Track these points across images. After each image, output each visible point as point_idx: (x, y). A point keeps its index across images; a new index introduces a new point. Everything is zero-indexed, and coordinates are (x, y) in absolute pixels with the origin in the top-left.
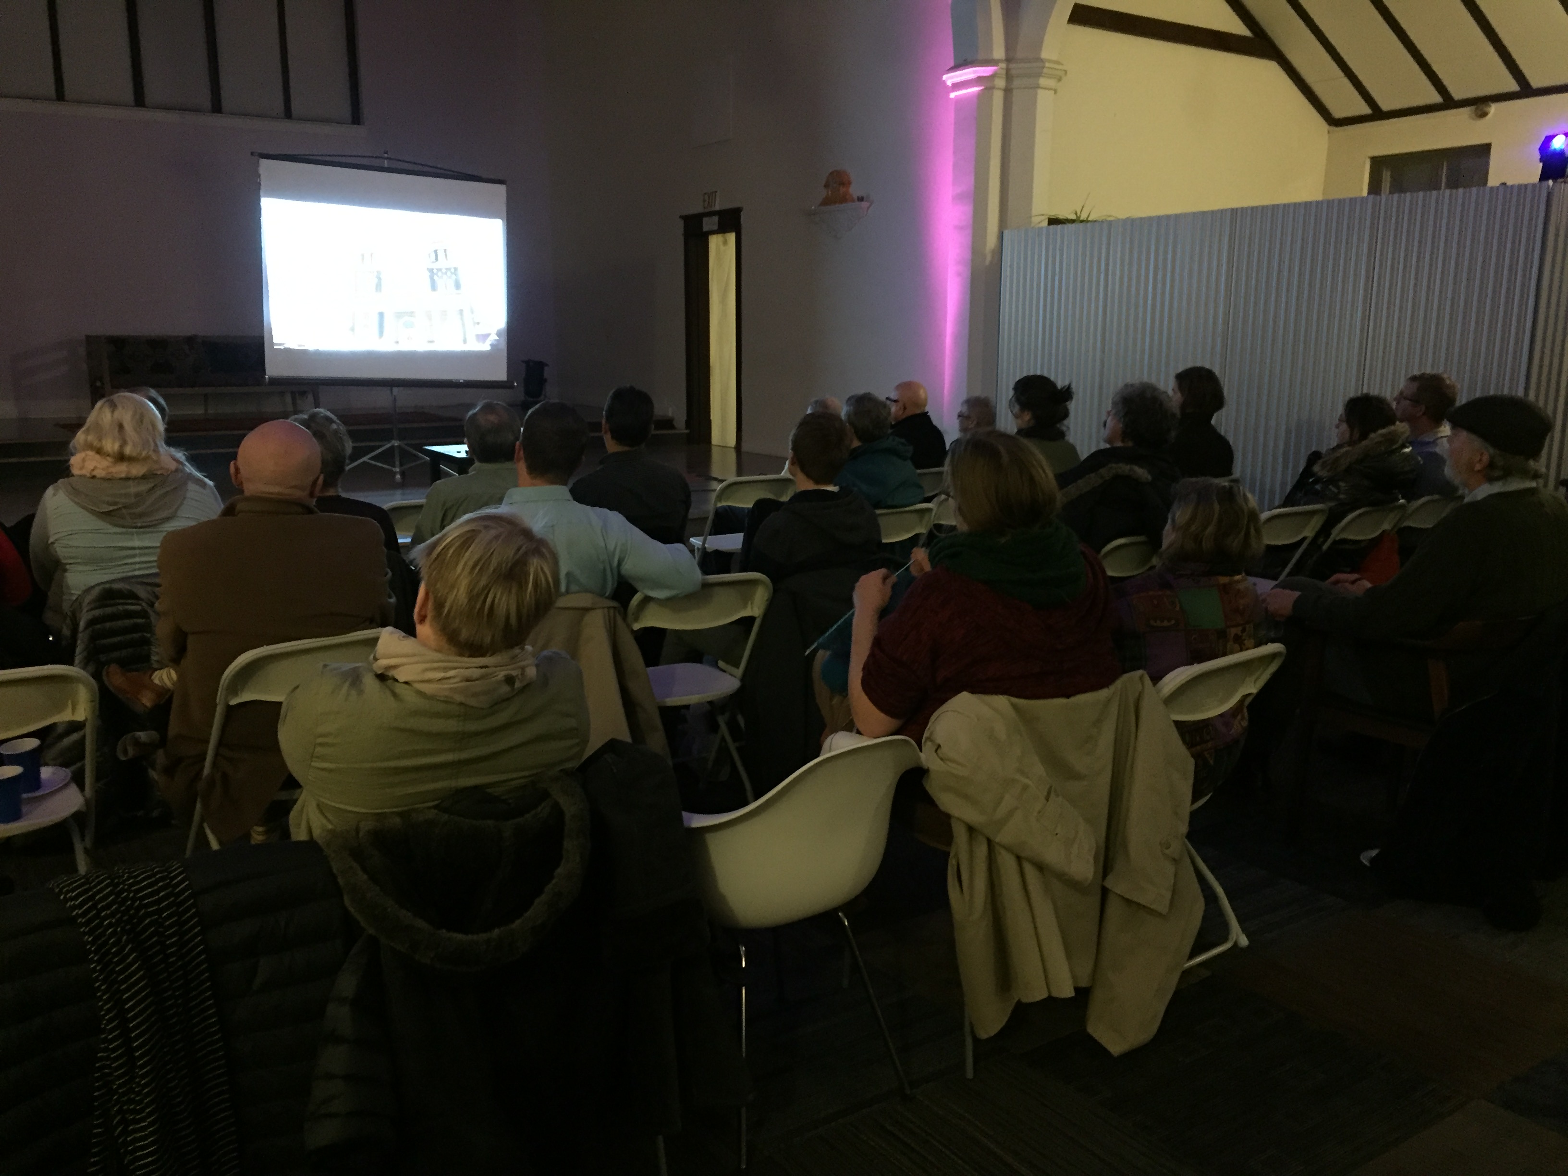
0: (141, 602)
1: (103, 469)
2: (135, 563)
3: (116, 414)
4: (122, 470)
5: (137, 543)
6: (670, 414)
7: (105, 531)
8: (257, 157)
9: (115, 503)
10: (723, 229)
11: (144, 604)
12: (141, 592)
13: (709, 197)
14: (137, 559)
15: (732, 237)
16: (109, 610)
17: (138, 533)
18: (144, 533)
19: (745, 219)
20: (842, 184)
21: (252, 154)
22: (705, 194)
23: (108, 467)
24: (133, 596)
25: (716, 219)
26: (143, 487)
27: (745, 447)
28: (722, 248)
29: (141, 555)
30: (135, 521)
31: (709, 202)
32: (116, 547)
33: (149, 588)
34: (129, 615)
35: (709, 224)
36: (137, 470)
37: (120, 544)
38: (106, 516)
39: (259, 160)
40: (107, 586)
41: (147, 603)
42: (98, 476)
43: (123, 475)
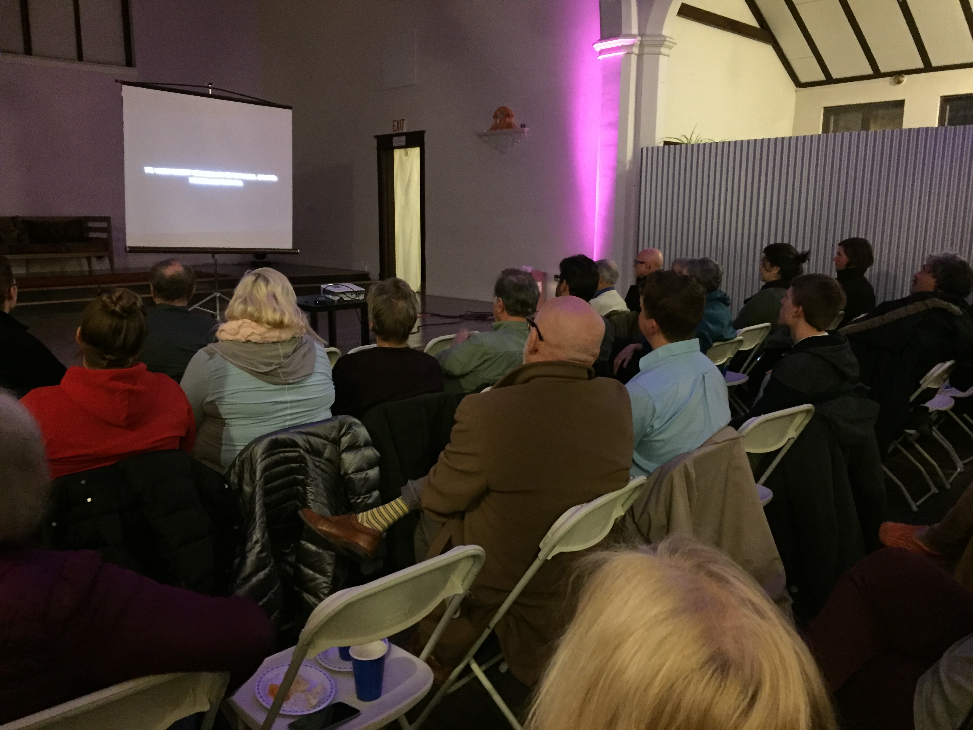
0: (298, 449)
1: (259, 335)
2: (286, 415)
3: (269, 287)
4: (275, 335)
5: (288, 398)
6: (366, 270)
7: (264, 389)
8: (120, 84)
9: (270, 364)
10: (409, 144)
11: (301, 451)
12: (300, 440)
13: (398, 124)
14: (289, 412)
15: (416, 151)
16: (275, 458)
17: (289, 389)
18: (293, 388)
19: (427, 139)
20: (508, 116)
21: (116, 81)
22: (394, 121)
23: (264, 333)
24: (294, 444)
25: (404, 138)
26: (289, 349)
27: (428, 292)
28: (404, 158)
29: (291, 408)
30: (287, 378)
31: (398, 127)
32: (272, 402)
33: (304, 437)
34: (288, 460)
35: (396, 141)
36: (285, 335)
37: (275, 400)
38: (264, 376)
39: (121, 86)
40: (274, 437)
41: (303, 450)
42: (253, 341)
43: (275, 340)
